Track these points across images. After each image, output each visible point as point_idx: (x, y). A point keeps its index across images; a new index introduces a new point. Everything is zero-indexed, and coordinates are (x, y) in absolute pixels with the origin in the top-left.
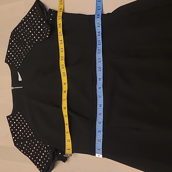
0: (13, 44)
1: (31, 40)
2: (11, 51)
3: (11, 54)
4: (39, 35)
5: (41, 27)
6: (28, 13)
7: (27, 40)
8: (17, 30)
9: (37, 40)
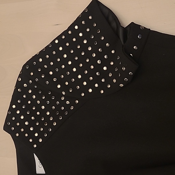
0: (25, 91)
1: (75, 89)
2: (19, 107)
3: (18, 112)
4: (97, 79)
5: (105, 63)
6: (71, 27)
7: (64, 87)
8: (38, 61)
9: (90, 90)
